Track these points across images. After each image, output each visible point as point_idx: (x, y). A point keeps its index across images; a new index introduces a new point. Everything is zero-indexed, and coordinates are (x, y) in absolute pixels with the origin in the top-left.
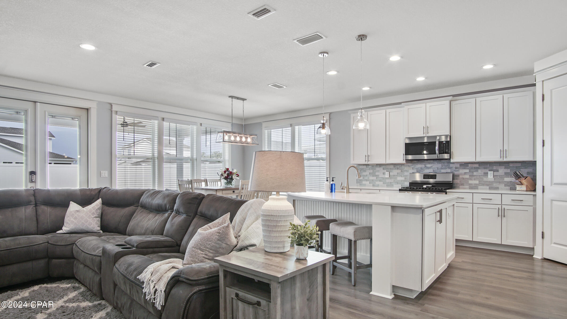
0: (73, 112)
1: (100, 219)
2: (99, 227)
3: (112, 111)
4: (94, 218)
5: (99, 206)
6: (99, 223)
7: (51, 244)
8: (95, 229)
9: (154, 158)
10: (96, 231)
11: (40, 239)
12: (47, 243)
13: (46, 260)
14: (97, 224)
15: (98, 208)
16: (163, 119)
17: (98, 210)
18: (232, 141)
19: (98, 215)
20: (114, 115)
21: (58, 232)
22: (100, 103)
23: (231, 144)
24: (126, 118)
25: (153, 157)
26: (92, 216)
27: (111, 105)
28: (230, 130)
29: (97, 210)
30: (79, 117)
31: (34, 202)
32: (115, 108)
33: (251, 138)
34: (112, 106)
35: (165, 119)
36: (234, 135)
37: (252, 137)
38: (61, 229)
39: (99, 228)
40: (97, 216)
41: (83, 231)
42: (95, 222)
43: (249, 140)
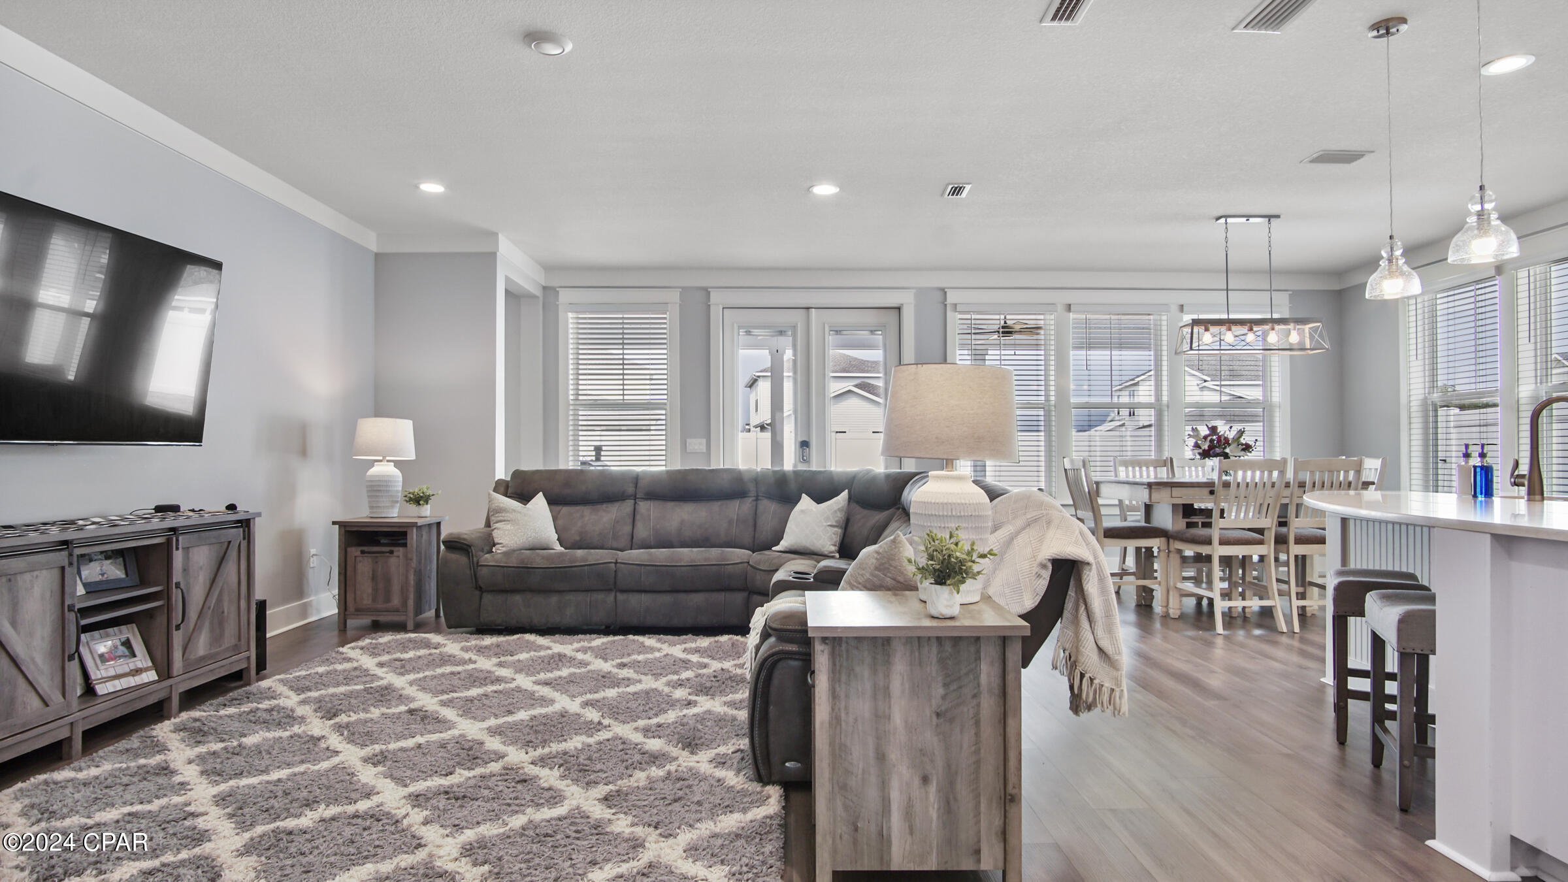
0: (870, 318)
1: (839, 531)
2: (835, 545)
3: (946, 305)
4: (828, 528)
5: (840, 506)
6: (837, 539)
7: (752, 566)
8: (825, 549)
9: (1049, 406)
10: (826, 553)
11: (739, 554)
12: (746, 564)
13: (745, 594)
14: (832, 539)
15: (839, 509)
16: (1069, 308)
17: (838, 513)
18: (1291, 344)
19: (836, 522)
20: (950, 314)
21: (773, 549)
22: (921, 293)
23: (1291, 356)
24: (1008, 317)
25: (1047, 404)
26: (825, 524)
27: (943, 291)
28: (1286, 315)
29: (835, 512)
30: (882, 327)
31: (753, 493)
32: (952, 297)
33: (1307, 331)
34: (945, 293)
35: (1072, 308)
36: (1298, 327)
37: (1310, 328)
38: (778, 544)
39: (833, 548)
40: (834, 524)
41: (808, 552)
42: (828, 535)
43: (1294, 338)
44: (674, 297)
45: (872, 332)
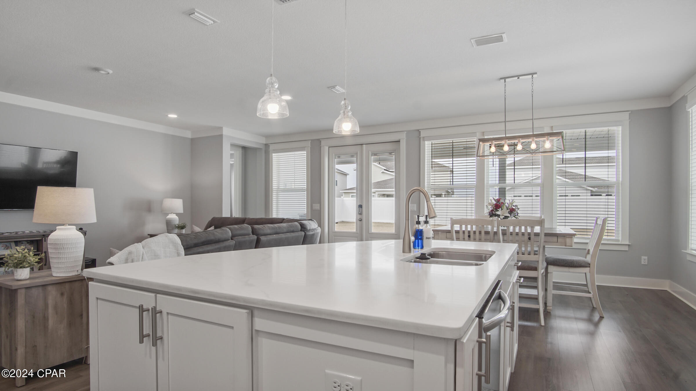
0: (389, 147)
3: (420, 138)
16: (483, 134)
20: (422, 142)
30: (394, 151)
32: (423, 134)
34: (420, 132)
43: (548, 145)
44: (309, 144)
45: (390, 153)
